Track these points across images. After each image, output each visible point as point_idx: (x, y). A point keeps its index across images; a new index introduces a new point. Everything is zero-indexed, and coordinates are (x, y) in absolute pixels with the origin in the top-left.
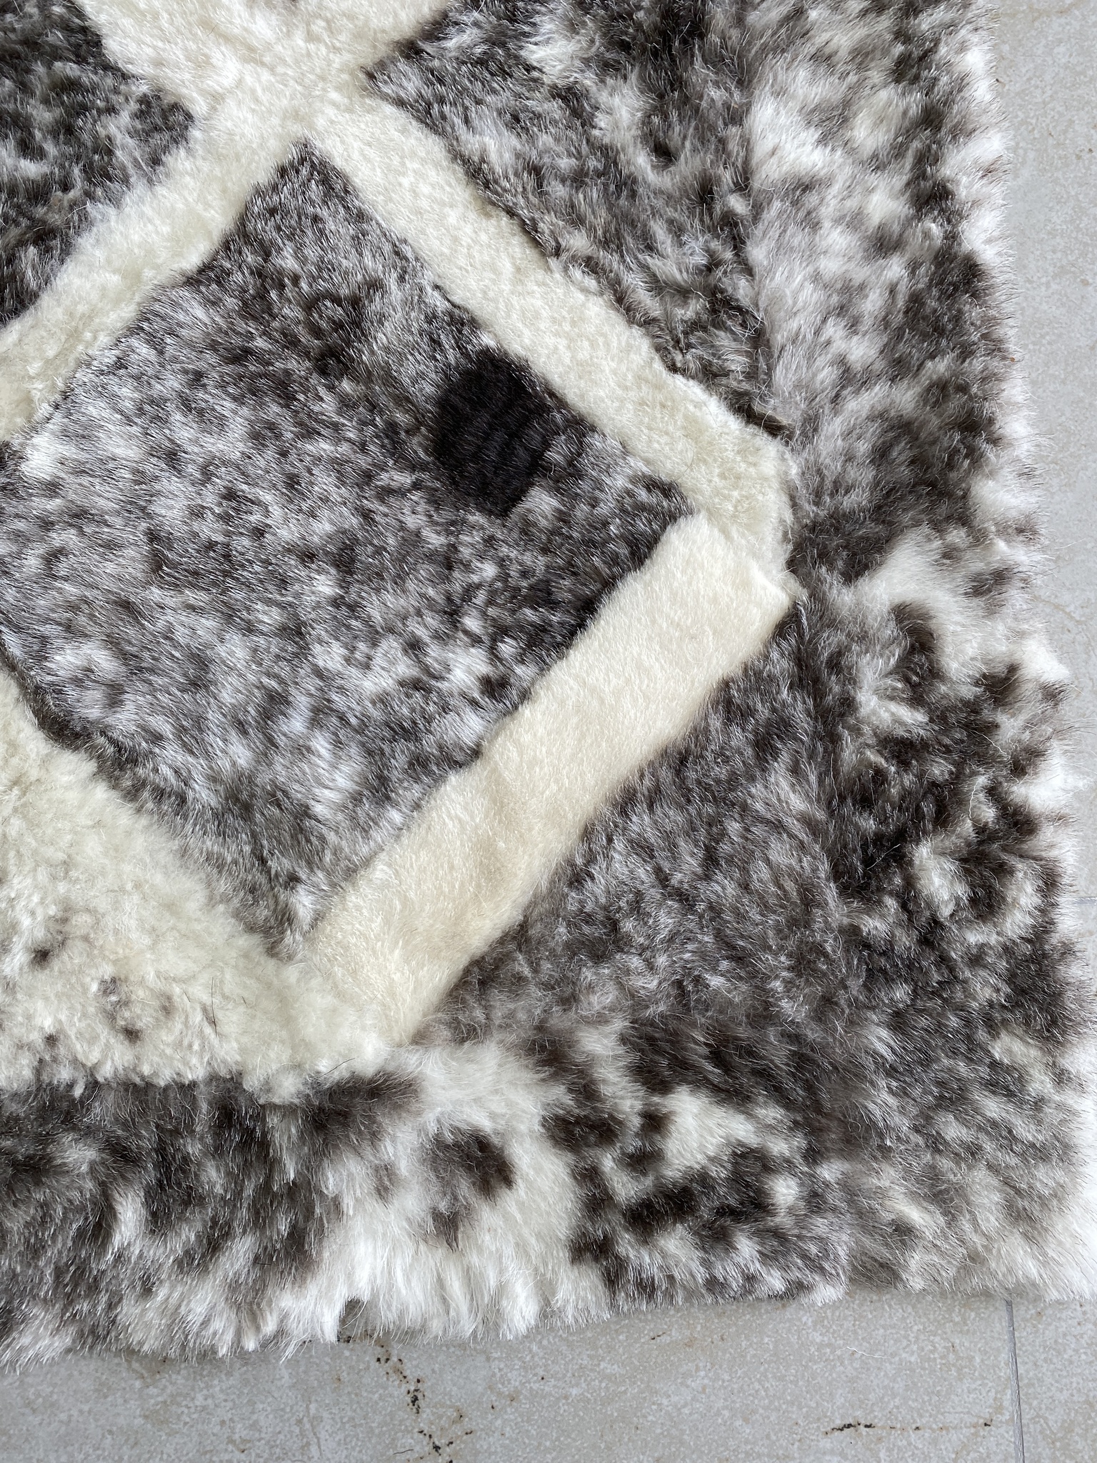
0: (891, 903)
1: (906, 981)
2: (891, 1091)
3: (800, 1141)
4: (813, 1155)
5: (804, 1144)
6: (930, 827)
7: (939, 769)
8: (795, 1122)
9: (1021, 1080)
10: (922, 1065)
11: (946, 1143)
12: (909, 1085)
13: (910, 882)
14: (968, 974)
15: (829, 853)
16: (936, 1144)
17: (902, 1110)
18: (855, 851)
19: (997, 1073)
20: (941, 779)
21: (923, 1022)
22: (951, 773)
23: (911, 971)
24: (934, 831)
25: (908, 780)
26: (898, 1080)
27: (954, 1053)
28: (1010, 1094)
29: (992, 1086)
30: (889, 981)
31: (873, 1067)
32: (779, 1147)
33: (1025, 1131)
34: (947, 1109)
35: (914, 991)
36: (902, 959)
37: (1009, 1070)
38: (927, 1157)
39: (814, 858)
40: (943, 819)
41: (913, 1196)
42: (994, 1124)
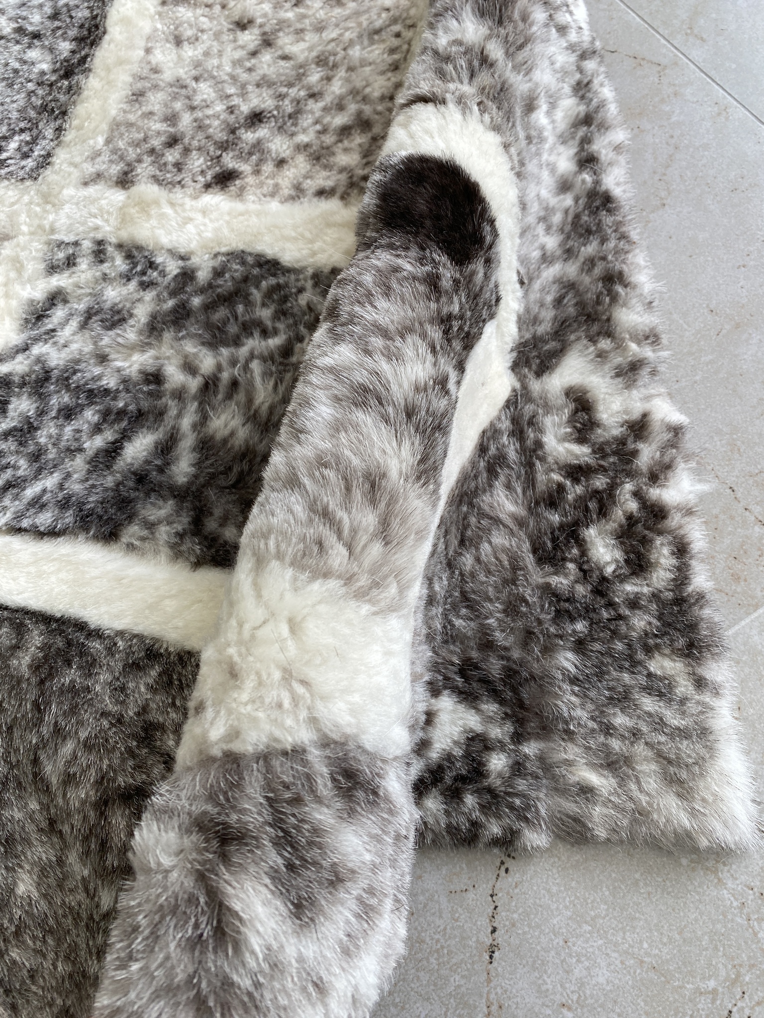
0: (571, 566)
1: (584, 619)
2: (573, 693)
3: (509, 727)
4: (518, 737)
5: (512, 729)
6: (595, 516)
7: (600, 482)
8: (506, 714)
9: (671, 687)
10: (597, 676)
11: (615, 728)
12: (588, 689)
13: (584, 553)
14: (627, 612)
15: (530, 537)
16: (608, 730)
17: (583, 706)
18: (546, 534)
19: (652, 681)
20: (601, 488)
21: (597, 646)
22: (608, 484)
23: (588, 612)
24: (599, 520)
25: (579, 490)
26: (579, 686)
27: (621, 668)
28: (661, 695)
29: (648, 690)
30: (572, 620)
31: (561, 677)
32: (496, 732)
33: (674, 720)
34: (615, 706)
35: (591, 625)
36: (581, 603)
37: (661, 679)
38: (602, 739)
39: (520, 540)
40: (603, 512)
41: (592, 766)
42: (650, 715)
